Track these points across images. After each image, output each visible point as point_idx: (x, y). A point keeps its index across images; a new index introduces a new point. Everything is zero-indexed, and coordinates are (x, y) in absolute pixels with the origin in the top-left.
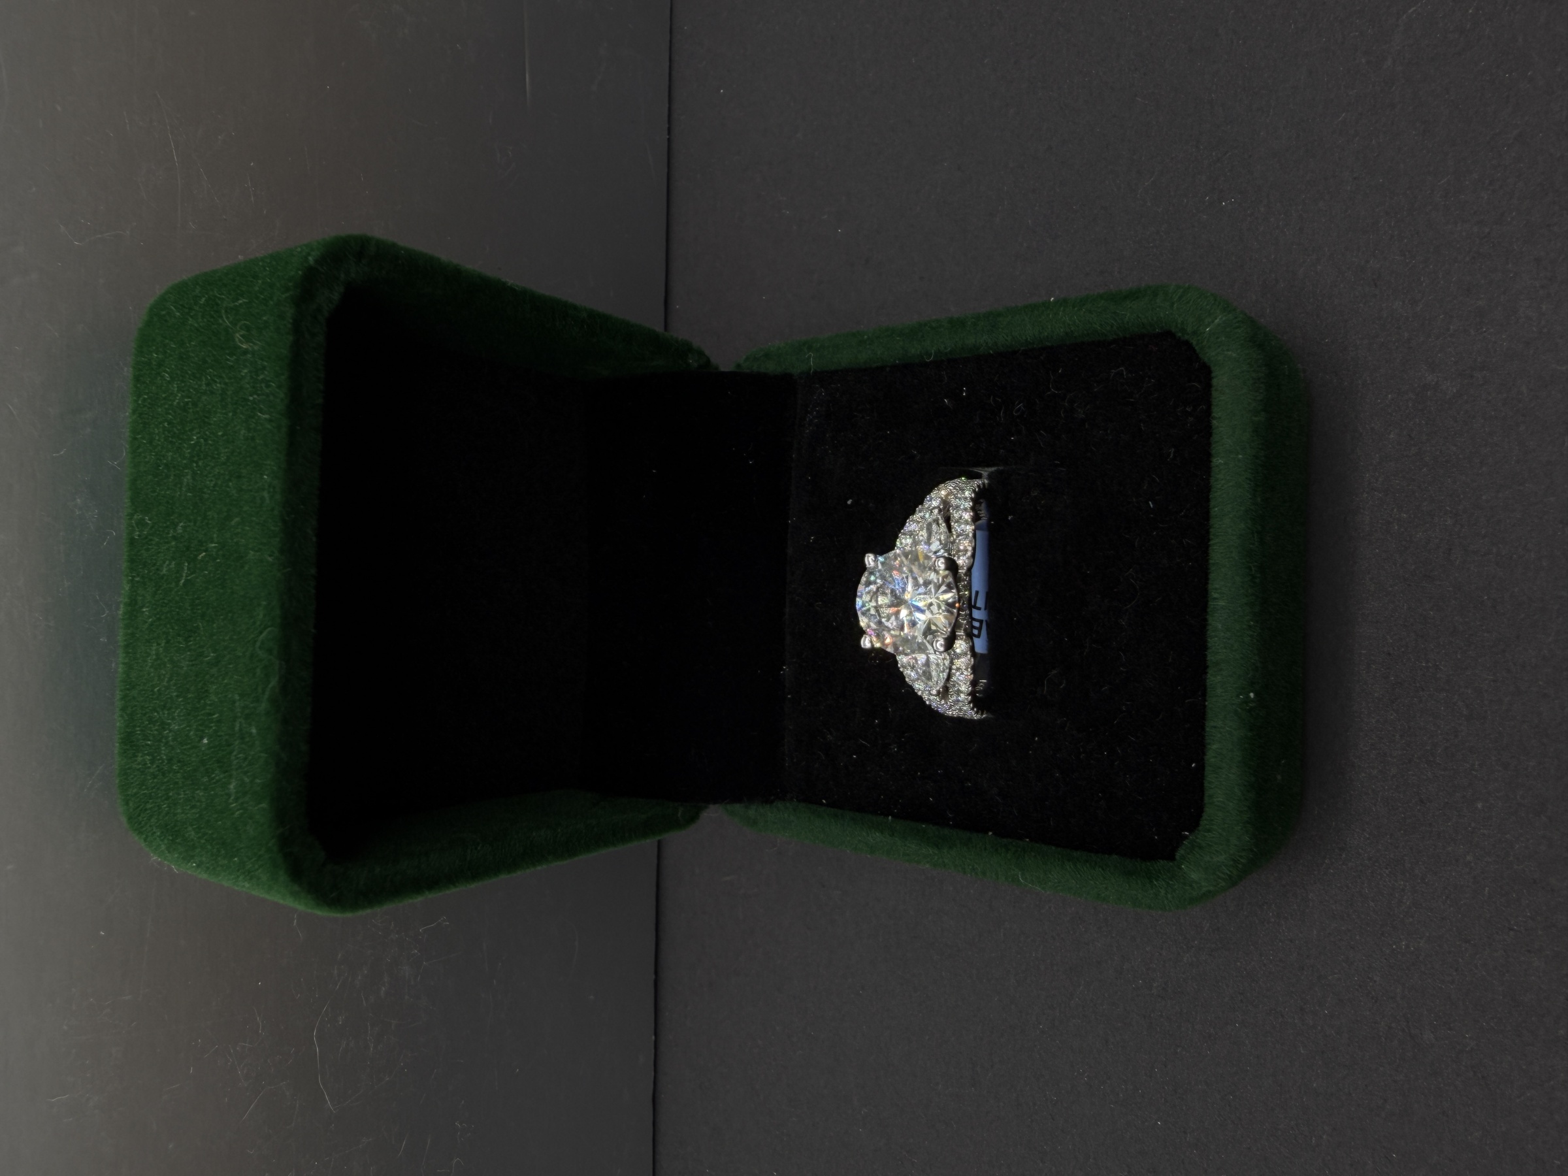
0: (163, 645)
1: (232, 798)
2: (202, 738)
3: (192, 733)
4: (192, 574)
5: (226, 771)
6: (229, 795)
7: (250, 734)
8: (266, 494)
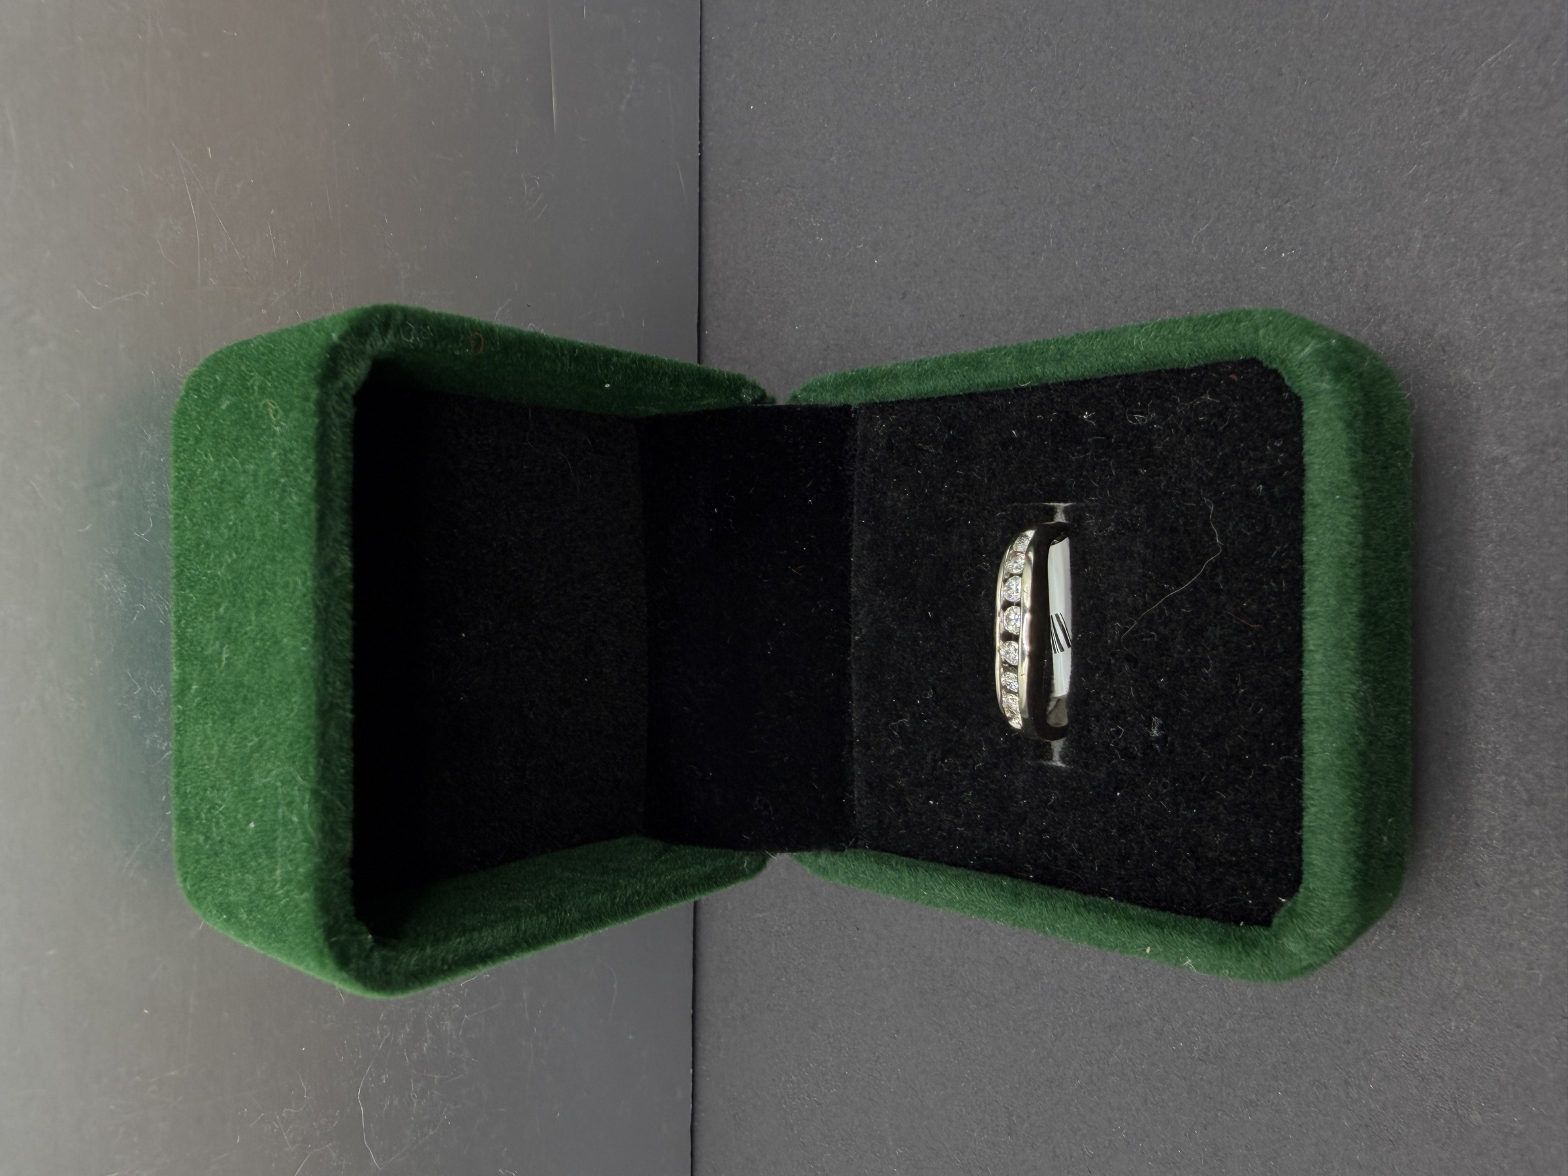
1: (278, 885)
2: (249, 822)
3: (240, 816)
5: (272, 857)
6: (275, 881)
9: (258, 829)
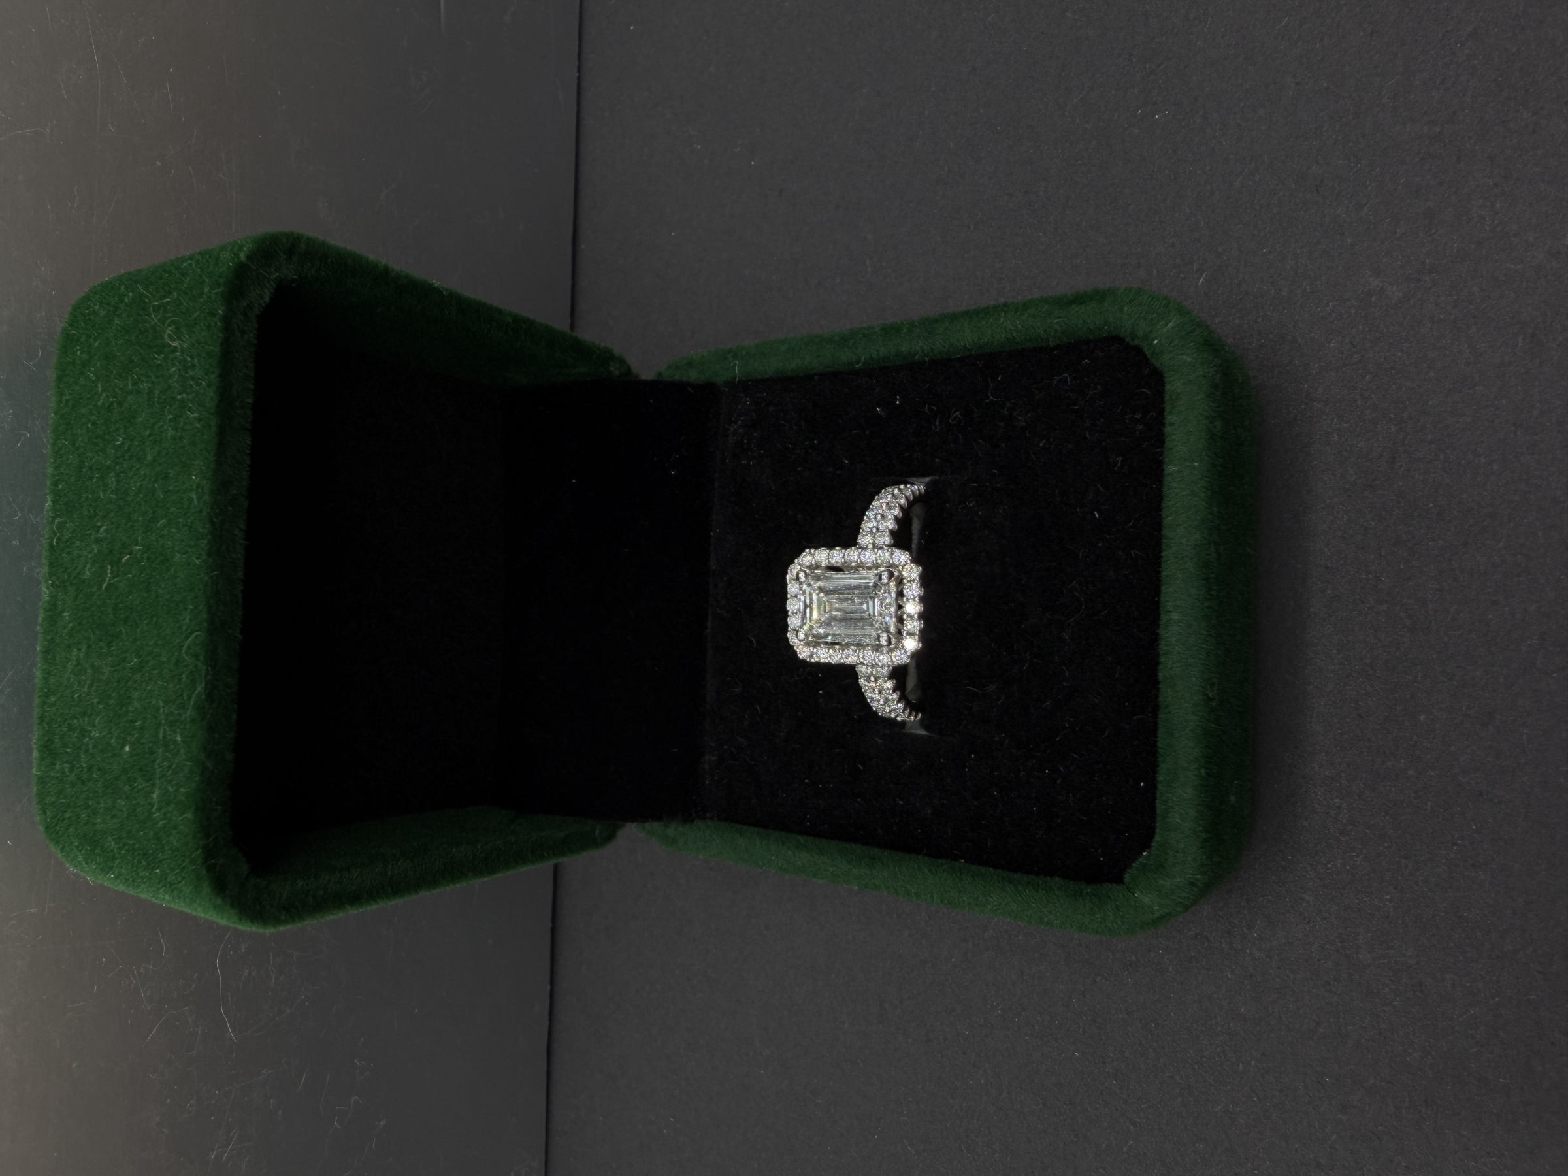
0: (83, 650)
1: (155, 808)
2: (123, 746)
3: (113, 741)
4: (114, 578)
5: (149, 780)
6: (152, 805)
7: (176, 741)
8: (194, 496)
9: (134, 752)
